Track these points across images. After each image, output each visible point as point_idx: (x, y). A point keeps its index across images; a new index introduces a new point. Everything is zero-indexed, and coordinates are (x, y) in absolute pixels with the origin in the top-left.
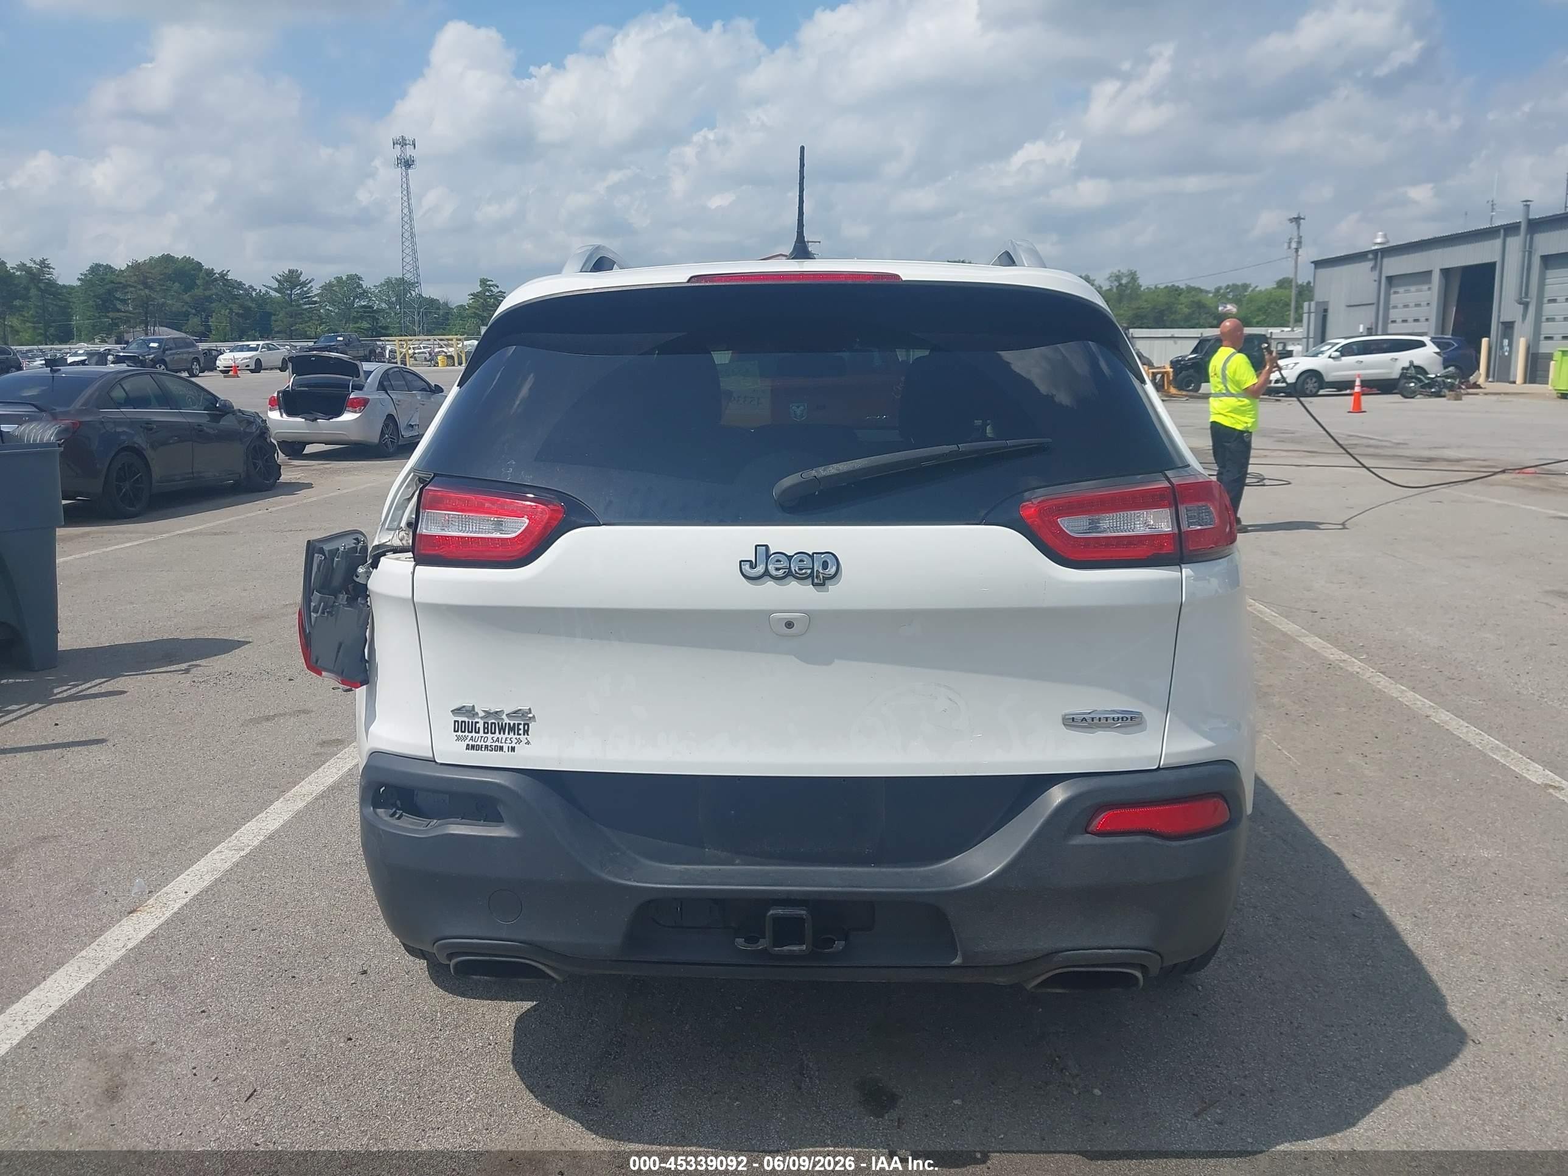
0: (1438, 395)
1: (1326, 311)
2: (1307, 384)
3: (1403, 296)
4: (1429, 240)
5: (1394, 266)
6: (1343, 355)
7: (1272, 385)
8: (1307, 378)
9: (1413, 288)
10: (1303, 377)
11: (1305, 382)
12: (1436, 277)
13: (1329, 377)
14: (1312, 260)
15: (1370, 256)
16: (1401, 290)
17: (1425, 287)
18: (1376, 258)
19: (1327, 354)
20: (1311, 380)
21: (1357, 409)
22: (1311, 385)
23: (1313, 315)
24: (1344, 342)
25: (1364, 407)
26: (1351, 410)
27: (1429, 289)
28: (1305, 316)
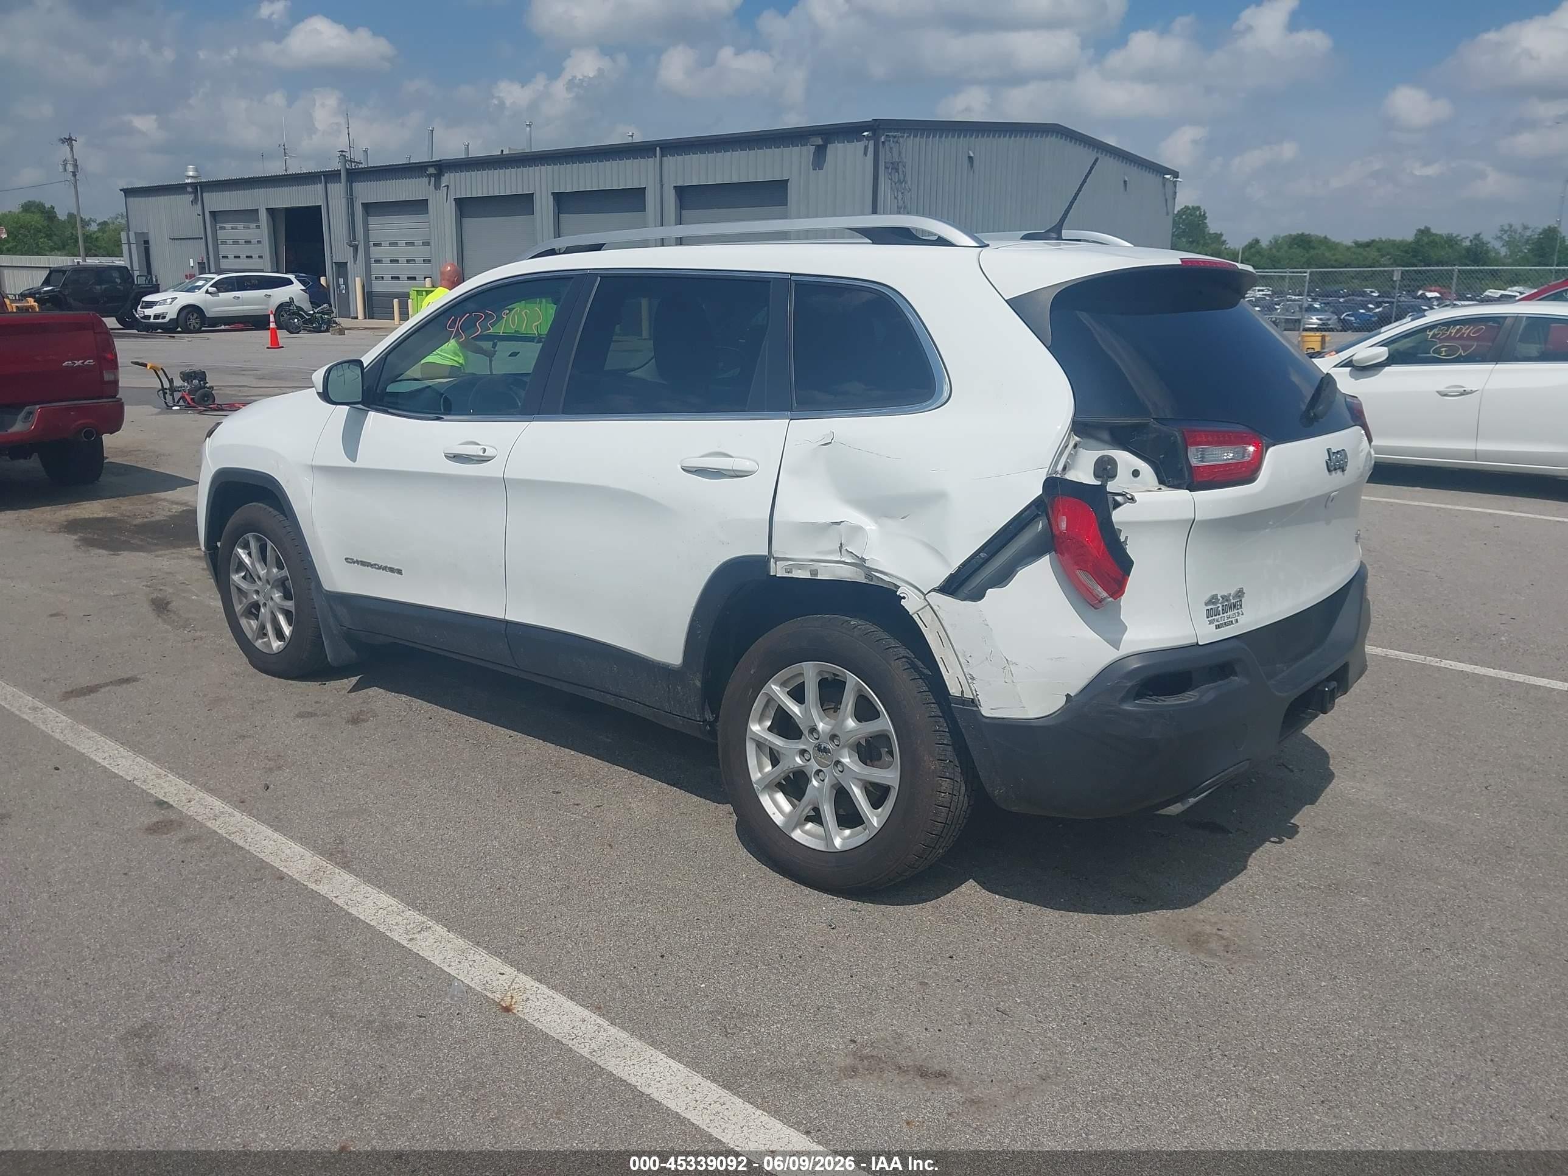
0: (318, 330)
1: (147, 242)
2: (189, 319)
3: (228, 232)
4: (250, 178)
5: (217, 201)
6: (219, 291)
7: (151, 320)
8: (188, 313)
9: (241, 225)
10: (185, 311)
11: (187, 319)
12: (263, 216)
13: (210, 313)
14: (121, 188)
15: (190, 189)
16: (228, 226)
17: (253, 225)
18: (195, 192)
19: (204, 289)
20: (193, 315)
21: (275, 344)
22: (194, 321)
23: (134, 247)
24: (217, 277)
25: (281, 342)
26: (269, 346)
27: (258, 227)
28: (125, 248)
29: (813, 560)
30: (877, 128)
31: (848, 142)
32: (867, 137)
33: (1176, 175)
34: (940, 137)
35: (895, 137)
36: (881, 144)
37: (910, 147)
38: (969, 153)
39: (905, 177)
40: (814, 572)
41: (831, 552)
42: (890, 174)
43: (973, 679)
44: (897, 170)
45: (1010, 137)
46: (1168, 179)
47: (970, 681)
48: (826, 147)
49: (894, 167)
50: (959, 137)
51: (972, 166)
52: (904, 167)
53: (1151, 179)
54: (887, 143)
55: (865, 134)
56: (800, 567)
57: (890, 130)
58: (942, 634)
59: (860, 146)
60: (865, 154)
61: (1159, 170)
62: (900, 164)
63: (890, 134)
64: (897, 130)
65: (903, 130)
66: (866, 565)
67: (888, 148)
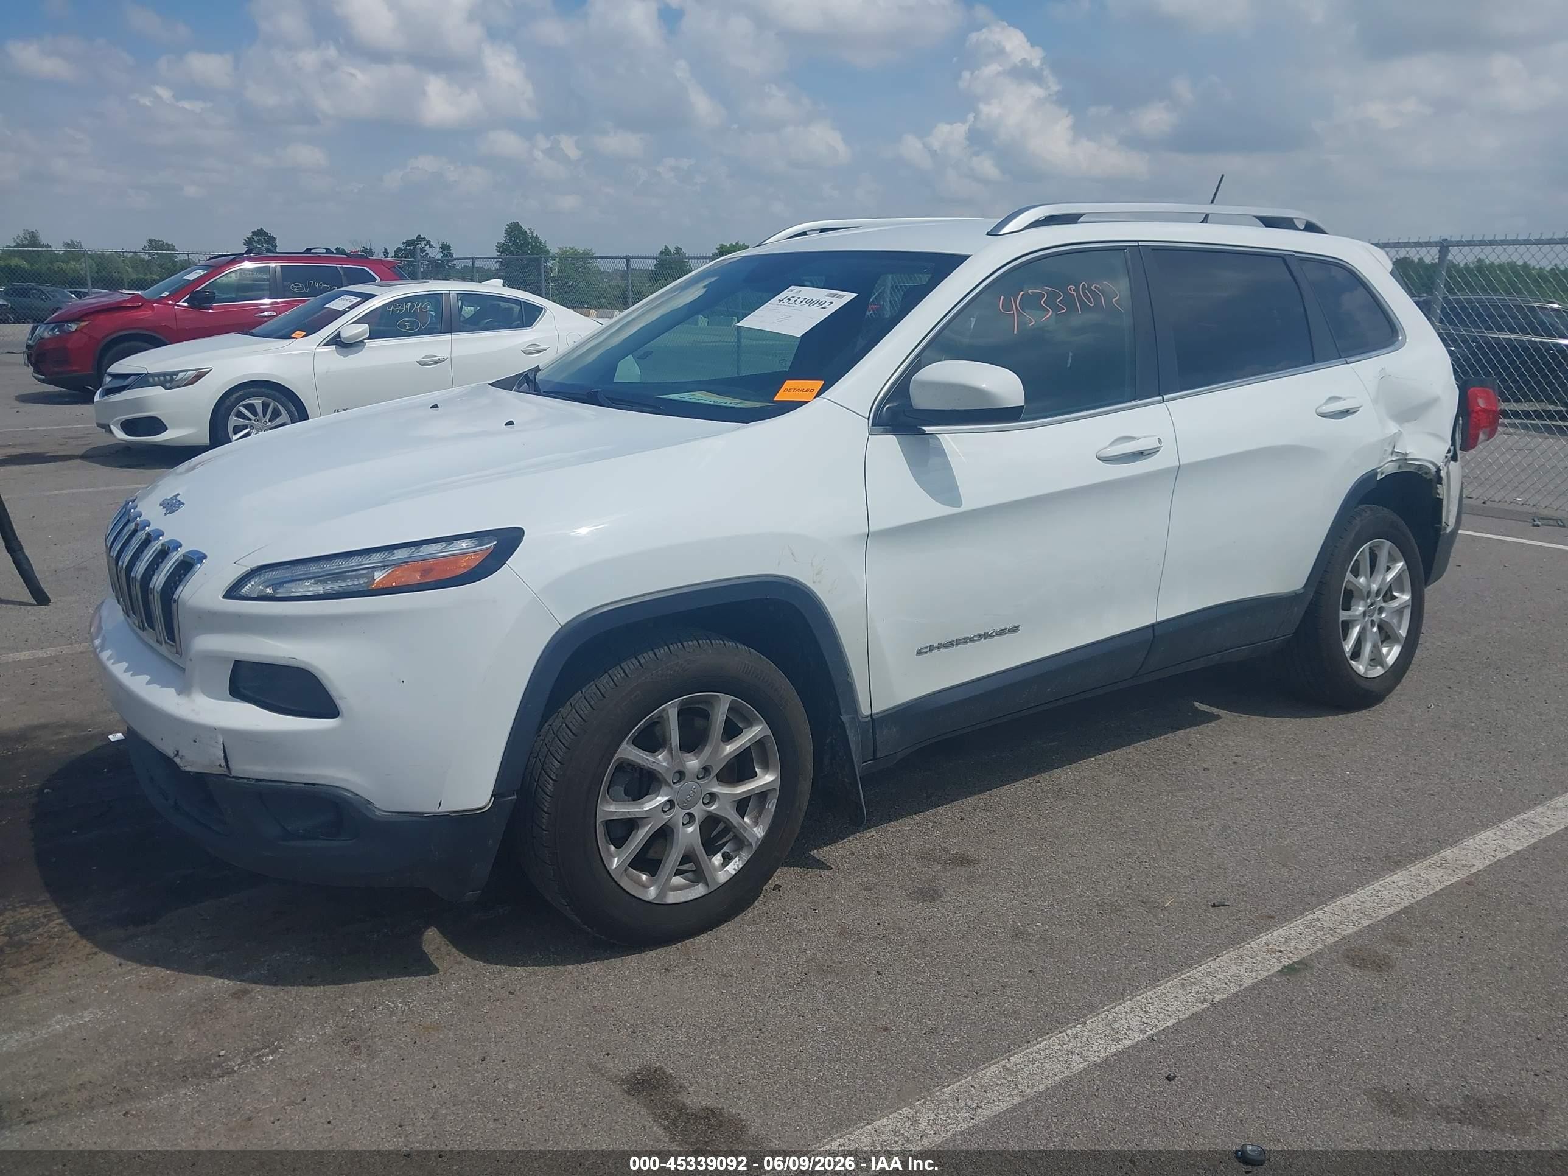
41: (1389, 455)
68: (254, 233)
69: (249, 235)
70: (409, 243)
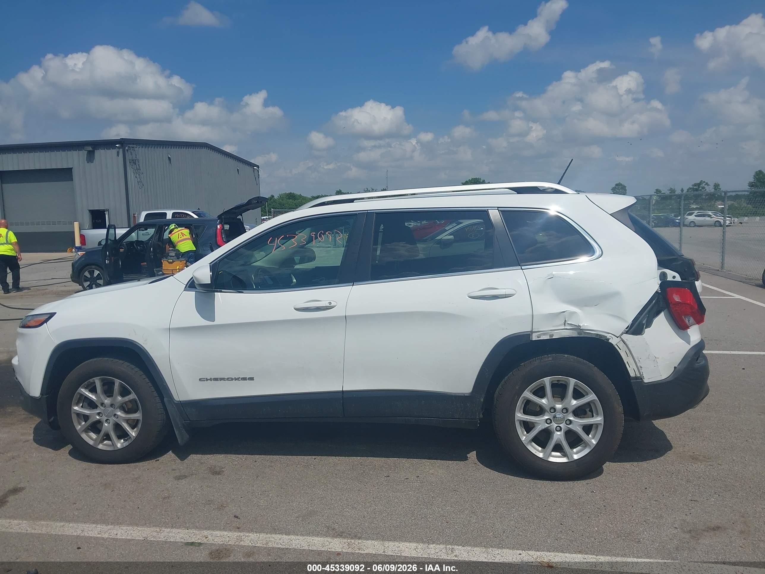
29: (551, 330)
30: (124, 143)
31: (107, 149)
32: (119, 148)
33: (258, 167)
34: (154, 148)
35: (133, 147)
36: (126, 151)
37: (141, 152)
38: (168, 156)
39: (139, 167)
40: (552, 336)
41: (560, 325)
42: (132, 165)
43: (641, 368)
44: (135, 164)
45: (186, 148)
46: (255, 169)
47: (640, 369)
48: (94, 151)
49: (134, 162)
50: (163, 148)
51: (170, 162)
52: (139, 162)
53: (248, 169)
54: (129, 150)
55: (117, 145)
56: (544, 334)
57: (130, 144)
58: (628, 352)
59: (114, 151)
60: (118, 155)
61: (252, 165)
62: (136, 161)
63: (131, 146)
64: (133, 144)
65: (137, 144)
66: (581, 328)
67: (129, 153)
68: (617, 185)
69: (614, 186)
70: (695, 185)
